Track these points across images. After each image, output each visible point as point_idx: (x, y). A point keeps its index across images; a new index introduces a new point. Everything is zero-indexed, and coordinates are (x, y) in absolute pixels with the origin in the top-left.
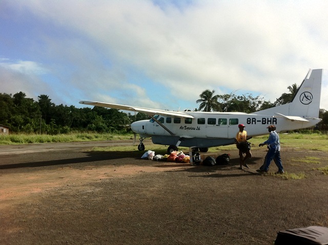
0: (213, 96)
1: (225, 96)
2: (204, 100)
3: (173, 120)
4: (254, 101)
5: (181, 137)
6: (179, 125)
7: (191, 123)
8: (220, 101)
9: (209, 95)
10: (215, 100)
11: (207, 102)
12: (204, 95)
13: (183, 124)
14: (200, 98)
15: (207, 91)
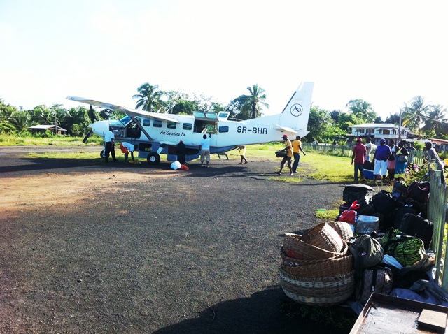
0: (154, 92)
1: (170, 93)
2: (142, 96)
3: (152, 123)
4: (206, 102)
5: (161, 143)
6: (160, 130)
7: (175, 127)
8: (164, 98)
9: (149, 90)
10: (157, 97)
11: (146, 98)
12: (143, 90)
13: (164, 129)
14: (139, 93)
15: (147, 84)
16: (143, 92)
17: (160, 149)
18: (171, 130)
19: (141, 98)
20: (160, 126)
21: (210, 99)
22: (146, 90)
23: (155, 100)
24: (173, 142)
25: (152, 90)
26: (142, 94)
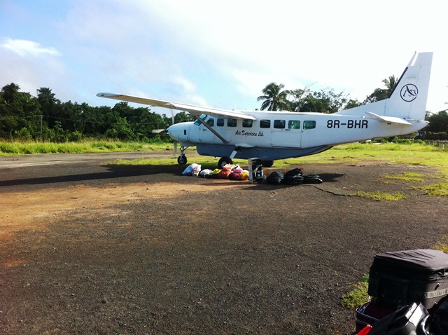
0: (280, 92)
1: (297, 91)
2: (268, 98)
3: (226, 122)
4: (337, 99)
5: (237, 145)
6: (234, 129)
7: (251, 126)
8: (290, 98)
9: (275, 90)
10: (282, 97)
11: (272, 99)
12: (269, 90)
13: (240, 127)
14: (263, 95)
15: (273, 84)
16: (268, 93)
17: (234, 153)
18: (247, 130)
19: (266, 100)
20: (235, 125)
21: (340, 95)
22: (272, 90)
23: (281, 101)
24: (250, 144)
25: (277, 91)
26: (268, 96)
